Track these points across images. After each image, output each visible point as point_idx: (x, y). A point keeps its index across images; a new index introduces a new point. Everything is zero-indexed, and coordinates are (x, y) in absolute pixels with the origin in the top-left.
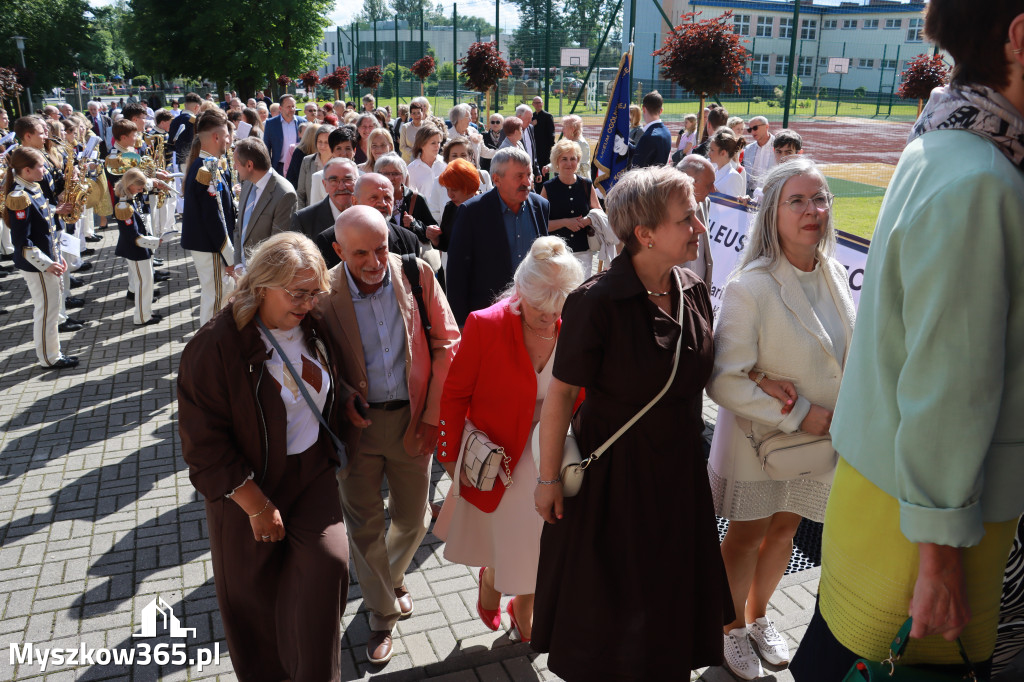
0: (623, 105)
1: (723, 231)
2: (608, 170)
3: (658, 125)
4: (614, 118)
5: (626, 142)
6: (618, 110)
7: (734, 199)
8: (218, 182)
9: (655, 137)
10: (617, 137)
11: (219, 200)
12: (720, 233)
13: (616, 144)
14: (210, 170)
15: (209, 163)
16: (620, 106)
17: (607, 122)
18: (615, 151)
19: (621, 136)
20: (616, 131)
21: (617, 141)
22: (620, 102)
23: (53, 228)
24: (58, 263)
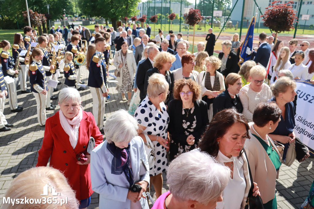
0: (251, 36)
2: (243, 59)
3: (265, 44)
4: (247, 41)
5: (251, 50)
6: (249, 38)
8: (101, 62)
9: (264, 48)
10: (248, 48)
11: (101, 68)
13: (247, 50)
14: (99, 57)
15: (98, 54)
17: (245, 42)
18: (247, 53)
19: (249, 48)
20: (248, 46)
21: (248, 49)
22: (249, 35)
23: (45, 77)
24: (45, 90)
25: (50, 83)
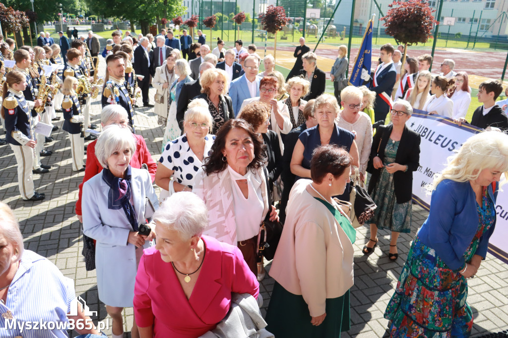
0: (368, 51)
1: (440, 138)
4: (362, 59)
6: (365, 54)
7: (452, 120)
10: (364, 70)
12: (438, 139)
13: (363, 74)
16: (366, 51)
18: (362, 78)
19: (366, 70)
20: (363, 66)
21: (363, 72)
22: (365, 49)
23: (31, 119)
24: (33, 140)
25: (38, 128)
